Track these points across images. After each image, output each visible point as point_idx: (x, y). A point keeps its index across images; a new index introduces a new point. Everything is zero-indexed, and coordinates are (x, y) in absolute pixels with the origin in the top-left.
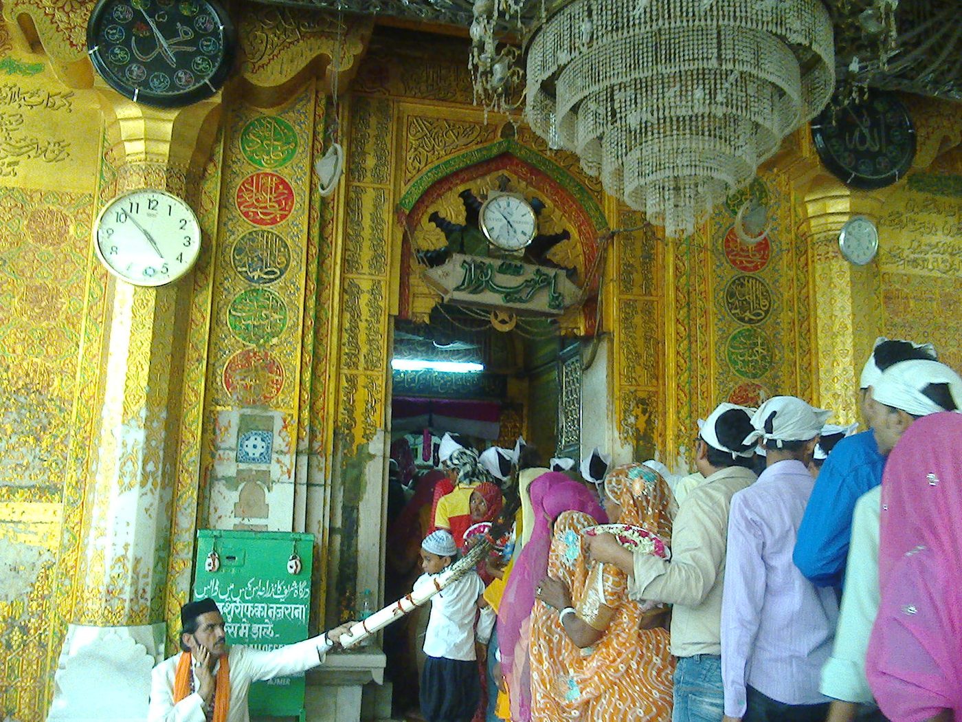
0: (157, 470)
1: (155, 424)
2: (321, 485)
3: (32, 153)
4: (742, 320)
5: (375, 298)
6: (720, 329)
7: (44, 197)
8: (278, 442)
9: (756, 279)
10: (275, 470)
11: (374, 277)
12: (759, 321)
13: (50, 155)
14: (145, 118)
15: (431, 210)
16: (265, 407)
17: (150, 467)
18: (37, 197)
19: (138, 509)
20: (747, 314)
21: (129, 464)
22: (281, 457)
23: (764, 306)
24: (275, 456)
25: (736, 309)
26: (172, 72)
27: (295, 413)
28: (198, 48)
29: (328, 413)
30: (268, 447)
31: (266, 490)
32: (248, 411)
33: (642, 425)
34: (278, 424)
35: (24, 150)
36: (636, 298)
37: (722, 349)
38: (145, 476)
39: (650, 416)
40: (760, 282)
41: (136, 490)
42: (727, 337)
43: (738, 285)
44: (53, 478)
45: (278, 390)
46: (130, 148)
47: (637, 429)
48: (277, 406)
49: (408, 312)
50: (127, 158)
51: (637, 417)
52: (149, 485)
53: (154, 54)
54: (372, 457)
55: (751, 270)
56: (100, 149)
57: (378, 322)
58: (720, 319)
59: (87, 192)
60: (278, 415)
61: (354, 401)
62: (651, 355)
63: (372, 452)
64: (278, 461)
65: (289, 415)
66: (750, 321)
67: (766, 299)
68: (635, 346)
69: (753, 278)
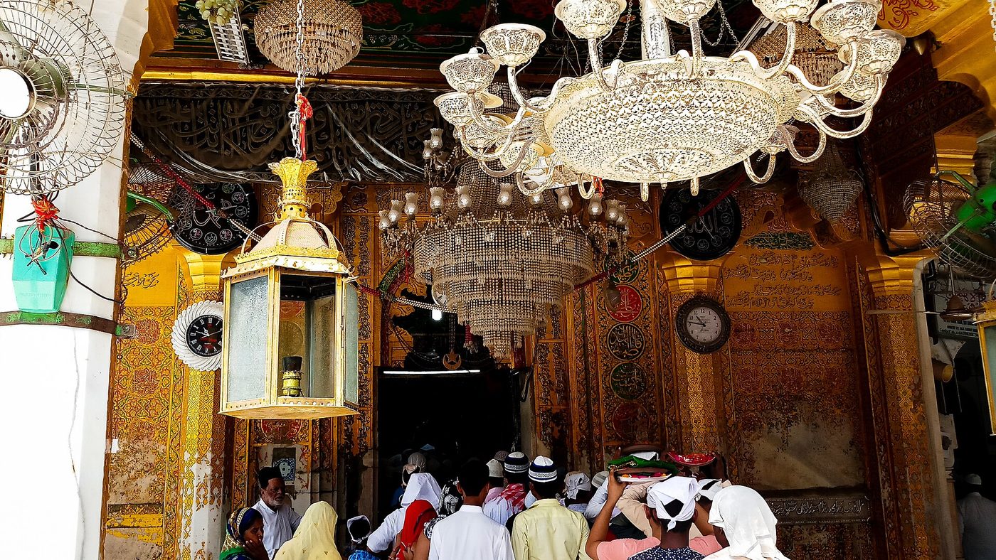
0: (220, 493)
1: (218, 463)
2: (330, 492)
3: (136, 283)
4: (621, 356)
5: (364, 356)
6: (605, 365)
7: (144, 311)
8: (299, 466)
9: (631, 326)
10: (298, 485)
11: (362, 342)
12: (634, 357)
13: (146, 283)
14: (204, 260)
15: (402, 288)
16: (290, 442)
17: (216, 491)
18: (139, 312)
19: (209, 520)
20: (625, 352)
21: (202, 490)
22: (302, 476)
23: (638, 346)
24: (297, 475)
25: (616, 349)
26: (217, 231)
27: (310, 444)
28: (235, 214)
29: (333, 441)
30: (292, 469)
31: (292, 499)
32: (278, 446)
33: (557, 435)
34: (298, 453)
35: (130, 281)
36: (548, 341)
37: (607, 379)
38: (213, 498)
39: (562, 427)
40: (634, 328)
41: (207, 507)
42: (611, 371)
43: (618, 331)
44: (157, 497)
45: (298, 429)
46: (196, 280)
47: (553, 438)
48: (298, 441)
49: (388, 361)
50: (194, 287)
51: (552, 429)
52: (215, 503)
53: (207, 220)
54: (366, 468)
55: (626, 320)
56: (178, 279)
57: (366, 373)
58: (605, 358)
59: (170, 305)
60: (298, 447)
61: (352, 429)
62: (561, 382)
63: (365, 465)
64: (300, 479)
65: (306, 446)
66: (628, 357)
67: (640, 340)
68: (549, 376)
69: (629, 325)
